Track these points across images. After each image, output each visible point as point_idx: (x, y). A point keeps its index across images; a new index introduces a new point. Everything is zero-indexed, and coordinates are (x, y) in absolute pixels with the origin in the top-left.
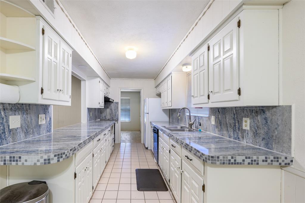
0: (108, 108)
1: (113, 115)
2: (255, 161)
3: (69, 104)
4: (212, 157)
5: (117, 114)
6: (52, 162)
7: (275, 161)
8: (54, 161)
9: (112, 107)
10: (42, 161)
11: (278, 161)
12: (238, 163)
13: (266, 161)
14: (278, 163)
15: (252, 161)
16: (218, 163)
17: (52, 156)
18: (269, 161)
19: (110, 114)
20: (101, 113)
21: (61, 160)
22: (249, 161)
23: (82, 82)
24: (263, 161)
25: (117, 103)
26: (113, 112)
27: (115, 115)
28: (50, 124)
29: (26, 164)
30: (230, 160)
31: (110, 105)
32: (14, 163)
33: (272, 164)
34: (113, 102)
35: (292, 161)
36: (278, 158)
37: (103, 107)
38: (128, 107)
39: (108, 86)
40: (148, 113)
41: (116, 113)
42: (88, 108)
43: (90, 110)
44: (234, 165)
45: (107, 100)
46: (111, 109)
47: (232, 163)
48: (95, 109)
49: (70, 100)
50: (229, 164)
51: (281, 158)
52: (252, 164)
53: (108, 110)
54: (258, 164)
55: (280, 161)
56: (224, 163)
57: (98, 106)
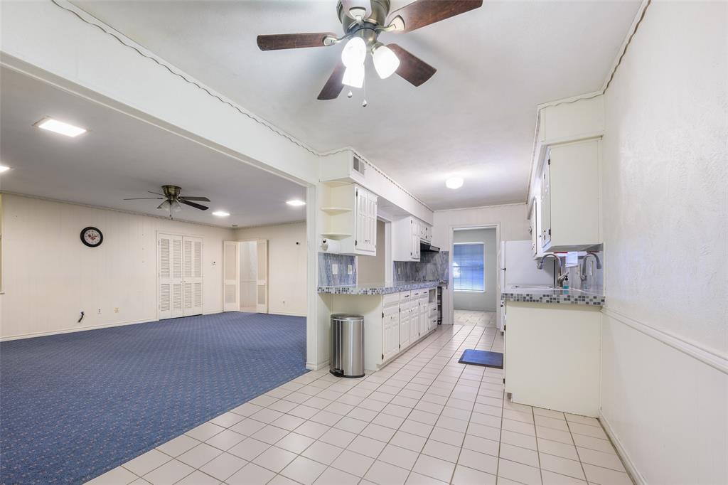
0: (429, 262)
1: (438, 275)
2: (555, 299)
3: (374, 254)
4: (506, 294)
5: (446, 272)
6: (368, 293)
7: (580, 300)
8: (370, 293)
9: (437, 260)
10: (362, 292)
11: (584, 300)
12: (534, 301)
13: (569, 300)
14: (585, 302)
15: (551, 299)
16: (512, 300)
17: (368, 289)
18: (572, 300)
19: (434, 273)
20: (417, 271)
21: (374, 293)
22: (548, 299)
23: (386, 225)
24: (565, 299)
25: (447, 253)
26: (439, 270)
27: (443, 275)
28: (355, 275)
29: (352, 293)
30: (525, 298)
31: (433, 257)
32: (345, 293)
33: (576, 303)
34: (438, 252)
35: (603, 301)
36: (584, 297)
37: (419, 260)
38: (478, 262)
39: (428, 225)
40: (505, 269)
41: (444, 270)
42: (395, 262)
43: (397, 264)
44: (529, 302)
45: (426, 250)
46: (435, 264)
47: (528, 301)
48: (406, 263)
49: (375, 250)
50: (524, 301)
51: (588, 297)
52: (551, 302)
53: (429, 266)
54: (558, 302)
55: (587, 300)
56: (518, 300)
57: (409, 259)
